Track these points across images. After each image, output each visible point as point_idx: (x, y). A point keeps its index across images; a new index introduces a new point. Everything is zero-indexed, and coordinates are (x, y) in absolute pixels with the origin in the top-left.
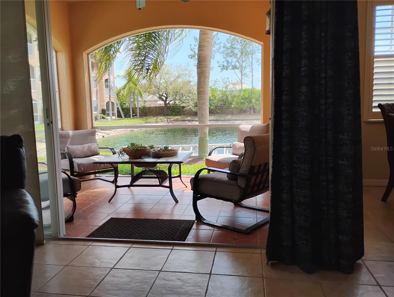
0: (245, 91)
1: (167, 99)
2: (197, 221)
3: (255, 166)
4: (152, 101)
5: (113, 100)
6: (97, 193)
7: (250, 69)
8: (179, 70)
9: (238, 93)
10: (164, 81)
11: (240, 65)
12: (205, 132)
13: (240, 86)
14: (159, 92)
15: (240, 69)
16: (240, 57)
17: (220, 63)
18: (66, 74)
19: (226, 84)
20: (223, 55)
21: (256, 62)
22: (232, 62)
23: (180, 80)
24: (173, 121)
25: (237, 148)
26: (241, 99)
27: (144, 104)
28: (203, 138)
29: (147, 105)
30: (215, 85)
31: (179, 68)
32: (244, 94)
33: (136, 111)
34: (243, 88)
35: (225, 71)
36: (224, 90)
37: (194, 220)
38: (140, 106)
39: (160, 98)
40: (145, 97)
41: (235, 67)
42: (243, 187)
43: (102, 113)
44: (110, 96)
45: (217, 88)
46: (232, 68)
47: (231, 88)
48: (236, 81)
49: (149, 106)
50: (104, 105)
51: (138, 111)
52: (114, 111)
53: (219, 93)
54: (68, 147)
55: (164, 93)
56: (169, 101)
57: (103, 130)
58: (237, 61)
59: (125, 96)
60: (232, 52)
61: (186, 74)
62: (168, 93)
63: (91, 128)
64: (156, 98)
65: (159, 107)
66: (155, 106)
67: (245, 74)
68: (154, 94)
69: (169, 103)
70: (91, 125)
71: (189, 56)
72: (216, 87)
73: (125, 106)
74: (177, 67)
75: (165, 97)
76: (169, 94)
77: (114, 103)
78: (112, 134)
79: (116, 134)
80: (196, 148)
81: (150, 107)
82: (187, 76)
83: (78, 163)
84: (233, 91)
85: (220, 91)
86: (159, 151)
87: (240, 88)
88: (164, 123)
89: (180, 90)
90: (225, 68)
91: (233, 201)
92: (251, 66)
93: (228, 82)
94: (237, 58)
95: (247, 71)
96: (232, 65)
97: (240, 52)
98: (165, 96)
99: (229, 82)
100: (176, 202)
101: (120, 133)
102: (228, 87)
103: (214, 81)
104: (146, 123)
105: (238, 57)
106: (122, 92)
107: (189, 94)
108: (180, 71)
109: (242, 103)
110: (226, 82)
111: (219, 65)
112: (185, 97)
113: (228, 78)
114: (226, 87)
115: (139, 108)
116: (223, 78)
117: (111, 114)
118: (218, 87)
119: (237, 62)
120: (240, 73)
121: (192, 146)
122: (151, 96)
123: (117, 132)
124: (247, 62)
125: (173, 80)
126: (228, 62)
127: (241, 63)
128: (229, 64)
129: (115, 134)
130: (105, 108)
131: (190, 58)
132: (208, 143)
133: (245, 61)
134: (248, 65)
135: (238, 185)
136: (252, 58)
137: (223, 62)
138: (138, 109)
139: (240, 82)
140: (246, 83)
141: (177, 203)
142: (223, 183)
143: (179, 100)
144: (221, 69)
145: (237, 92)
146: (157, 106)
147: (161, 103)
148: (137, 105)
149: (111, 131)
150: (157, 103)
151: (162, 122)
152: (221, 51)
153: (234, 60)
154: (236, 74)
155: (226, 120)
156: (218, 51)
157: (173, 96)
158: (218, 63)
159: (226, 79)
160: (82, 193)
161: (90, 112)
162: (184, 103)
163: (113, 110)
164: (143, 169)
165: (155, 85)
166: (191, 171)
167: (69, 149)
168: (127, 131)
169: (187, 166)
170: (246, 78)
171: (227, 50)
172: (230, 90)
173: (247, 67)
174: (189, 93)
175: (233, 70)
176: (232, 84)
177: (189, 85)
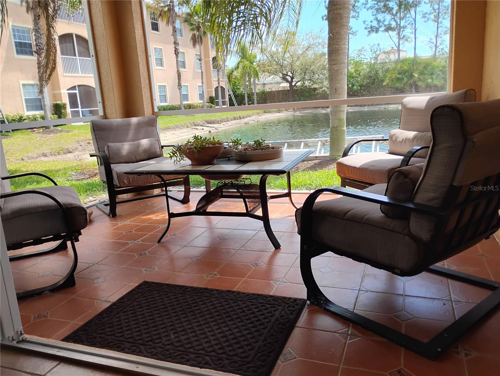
0: (404, 61)
1: (294, 80)
2: (311, 302)
3: (462, 186)
4: (273, 84)
5: (223, 84)
6: (149, 223)
7: (411, 29)
8: (309, 38)
9: (393, 65)
10: (288, 55)
11: (396, 25)
12: (341, 118)
13: (397, 55)
14: (282, 70)
15: (397, 31)
16: (397, 13)
17: (366, 23)
18: (105, 25)
19: (376, 54)
20: (372, 11)
21: (422, 18)
22: (384, 21)
23: (310, 53)
24: (301, 108)
25: (398, 140)
26: (398, 74)
27: (263, 88)
28: (337, 127)
29: (267, 89)
30: (359, 56)
31: (309, 36)
32: (402, 66)
33: (253, 97)
34: (400, 56)
35: (374, 35)
36: (373, 62)
37: (304, 300)
38: (258, 91)
39: (284, 78)
40: (264, 78)
41: (389, 28)
42: (425, 239)
43: (210, 102)
44: (219, 79)
45: (363, 60)
46: (385, 29)
47: (383, 59)
48: (390, 49)
49: (269, 91)
50: (212, 91)
51: (255, 97)
52: (225, 99)
53: (365, 67)
54: (108, 146)
55: (289, 71)
56: (295, 83)
57: (210, 124)
58: (392, 18)
59: (239, 78)
60: (385, 6)
61: (319, 44)
62: (294, 71)
63: (151, 114)
64: (278, 79)
65: (282, 90)
66: (278, 90)
67: (404, 36)
68: (275, 73)
69: (295, 85)
70: (151, 109)
71: (323, 18)
72: (361, 58)
73: (238, 92)
74: (307, 35)
75: (290, 77)
76: (296, 72)
77: (225, 88)
78: (221, 129)
79: (227, 128)
80: (327, 144)
81: (271, 92)
82: (320, 46)
83: (118, 171)
84: (386, 63)
85: (366, 64)
86: (245, 150)
87: (397, 57)
88: (289, 112)
89: (311, 65)
90: (373, 30)
91: (396, 270)
92: (414, 24)
93: (378, 51)
94: (393, 14)
95: (408, 32)
96: (385, 25)
97: (397, 5)
98: (291, 75)
99: (380, 50)
100: (275, 248)
101: (231, 127)
102: (379, 57)
103: (358, 51)
104: (266, 113)
105: (394, 12)
106: (235, 73)
107: (322, 71)
108: (311, 40)
109: (398, 79)
110: (376, 50)
111: (365, 26)
112: (317, 76)
113: (379, 44)
114: (376, 58)
115: (257, 93)
116: (372, 45)
117: (221, 103)
118: (364, 58)
119: (393, 20)
120: (397, 36)
121: (320, 140)
122: (272, 76)
123: (227, 125)
124: (407, 19)
125: (301, 52)
126: (379, 21)
127: (399, 21)
128: (381, 24)
129: (225, 128)
130: (214, 95)
131: (324, 20)
132: (346, 136)
133: (404, 17)
134: (408, 23)
135: (411, 233)
136: (415, 12)
137: (371, 22)
138: (255, 95)
139: (397, 49)
140: (405, 50)
141: (277, 250)
142: (371, 225)
143: (309, 80)
144: (369, 32)
145: (391, 65)
146: (280, 90)
147: (286, 85)
148: (253, 89)
149: (220, 125)
150: (280, 86)
151: (287, 110)
152: (368, 6)
153: (388, 17)
154: (390, 37)
155: (375, 105)
156: (365, 7)
157: (301, 74)
158: (365, 23)
159: (376, 46)
160: (125, 223)
161: (149, 89)
162: (315, 83)
163: (223, 97)
164: (219, 183)
165: (276, 62)
166: (315, 182)
167: (109, 149)
168: (240, 124)
169: (310, 174)
170: (406, 42)
171: (377, 4)
172: (382, 61)
173: (408, 26)
174: (323, 69)
175: (387, 33)
176: (384, 53)
177: (322, 59)
